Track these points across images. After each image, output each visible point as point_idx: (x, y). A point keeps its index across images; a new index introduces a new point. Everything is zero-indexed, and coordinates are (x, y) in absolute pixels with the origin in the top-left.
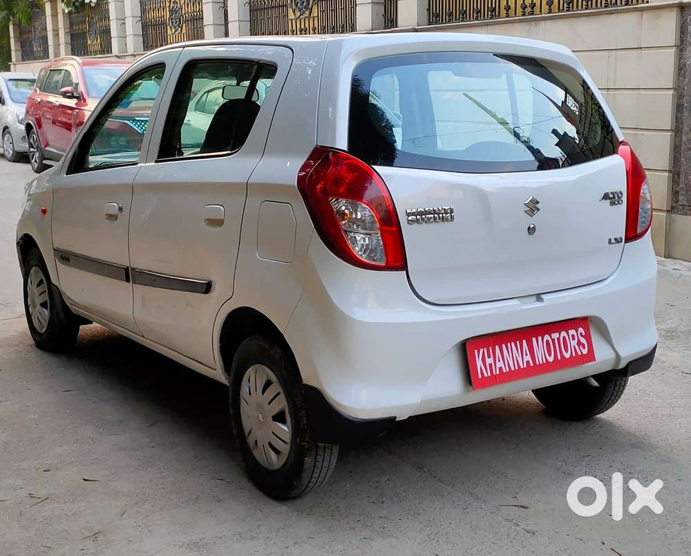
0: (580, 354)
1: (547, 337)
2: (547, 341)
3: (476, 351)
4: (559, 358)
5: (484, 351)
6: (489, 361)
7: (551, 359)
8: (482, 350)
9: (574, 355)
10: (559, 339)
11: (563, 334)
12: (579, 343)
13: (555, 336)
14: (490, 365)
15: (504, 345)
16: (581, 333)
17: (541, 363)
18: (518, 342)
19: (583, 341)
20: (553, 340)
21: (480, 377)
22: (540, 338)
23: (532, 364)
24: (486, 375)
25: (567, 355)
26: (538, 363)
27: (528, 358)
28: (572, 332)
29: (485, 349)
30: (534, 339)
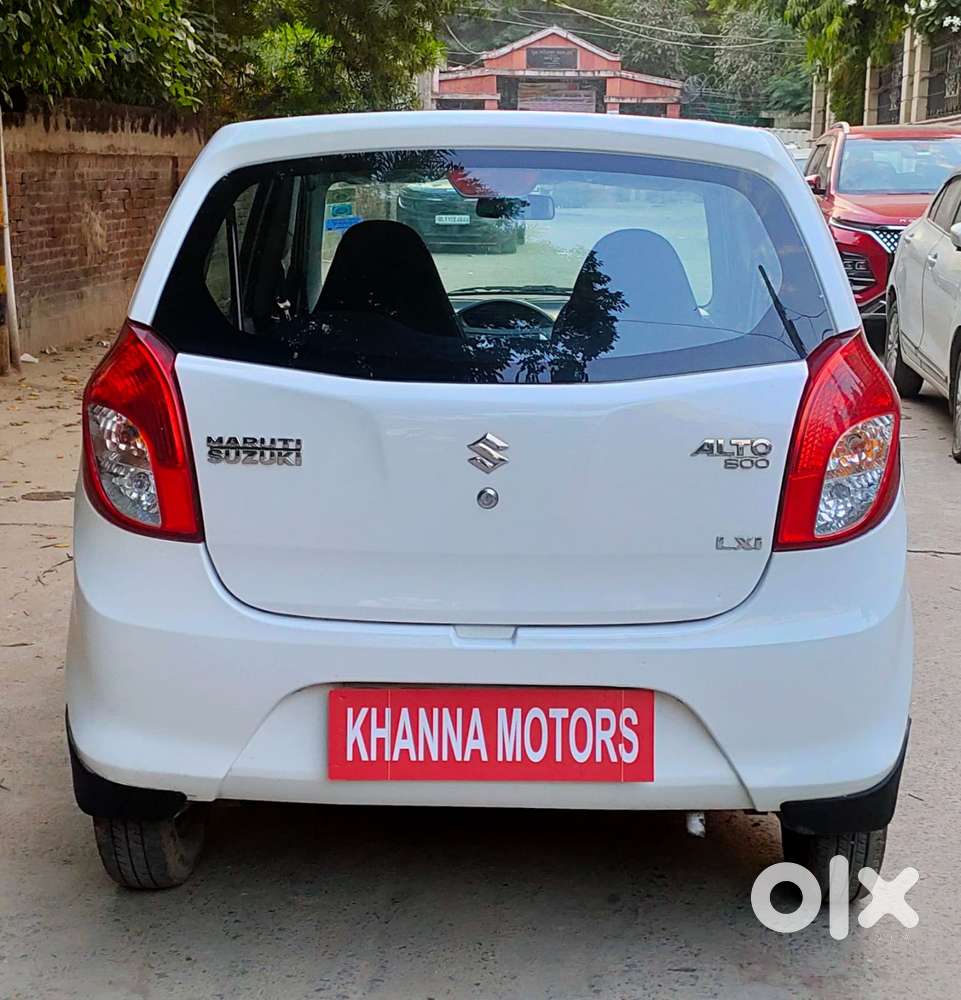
0: (614, 758)
1: (536, 712)
2: (536, 721)
3: (350, 711)
4: (559, 758)
5: (369, 715)
6: (376, 733)
7: (536, 757)
8: (364, 711)
9: (599, 758)
10: (566, 722)
11: (581, 713)
12: (617, 738)
13: (559, 714)
14: (381, 742)
15: (422, 711)
16: (628, 722)
17: (509, 758)
18: (459, 711)
19: (630, 735)
20: (552, 722)
21: (350, 757)
22: (517, 712)
23: (485, 757)
24: (365, 757)
25: (581, 757)
26: (500, 758)
27: (480, 744)
28: (603, 713)
29: (374, 711)
30: (502, 712)
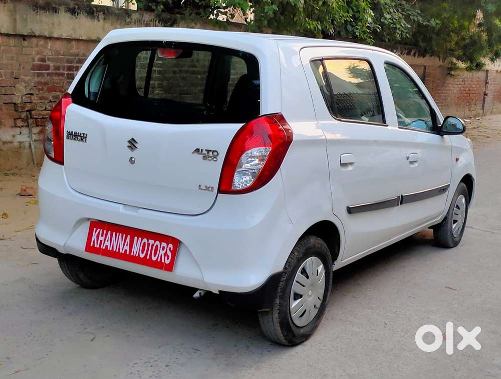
0: (163, 261)
1: (145, 240)
2: (145, 243)
3: (95, 229)
4: (148, 258)
5: (100, 231)
6: (101, 238)
7: (142, 256)
9: (159, 260)
10: (153, 245)
11: (158, 243)
12: (166, 254)
13: (151, 242)
14: (101, 241)
15: (114, 233)
16: (170, 248)
17: (134, 255)
18: (124, 235)
19: (169, 253)
20: (149, 244)
21: (92, 245)
22: (140, 239)
23: (128, 253)
24: (96, 246)
25: (154, 259)
26: (132, 254)
27: (127, 248)
28: (164, 244)
30: (136, 238)
